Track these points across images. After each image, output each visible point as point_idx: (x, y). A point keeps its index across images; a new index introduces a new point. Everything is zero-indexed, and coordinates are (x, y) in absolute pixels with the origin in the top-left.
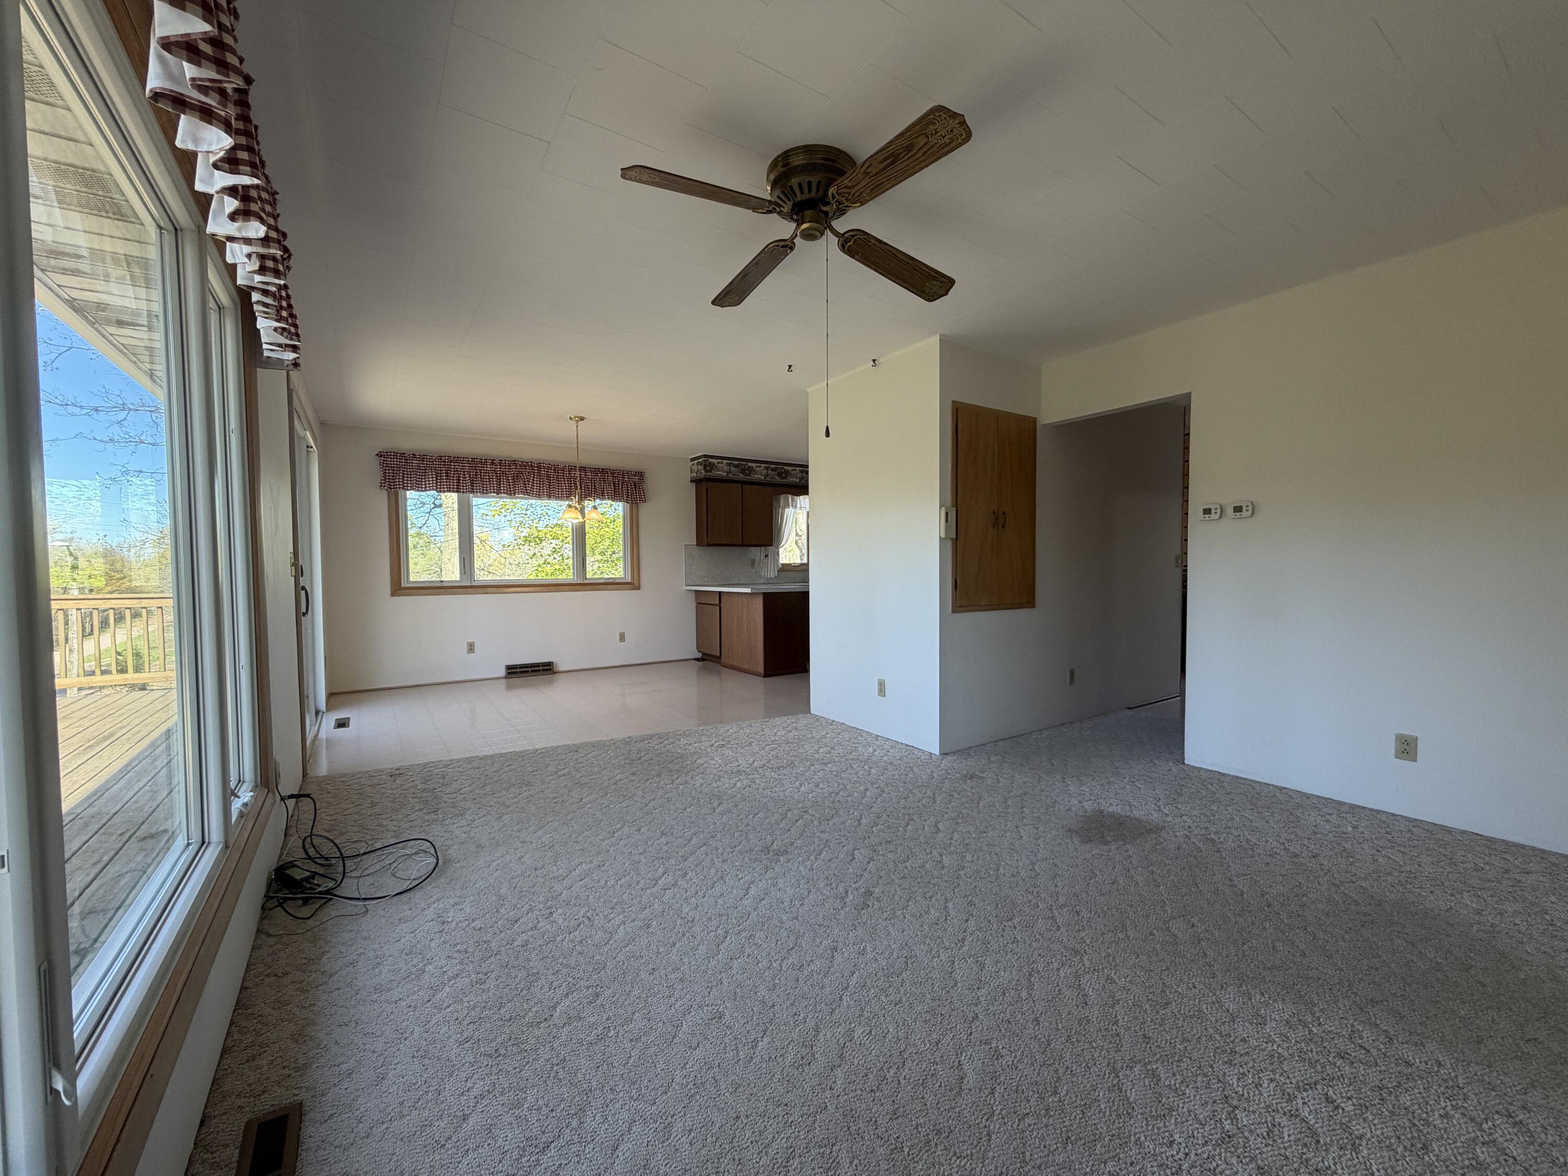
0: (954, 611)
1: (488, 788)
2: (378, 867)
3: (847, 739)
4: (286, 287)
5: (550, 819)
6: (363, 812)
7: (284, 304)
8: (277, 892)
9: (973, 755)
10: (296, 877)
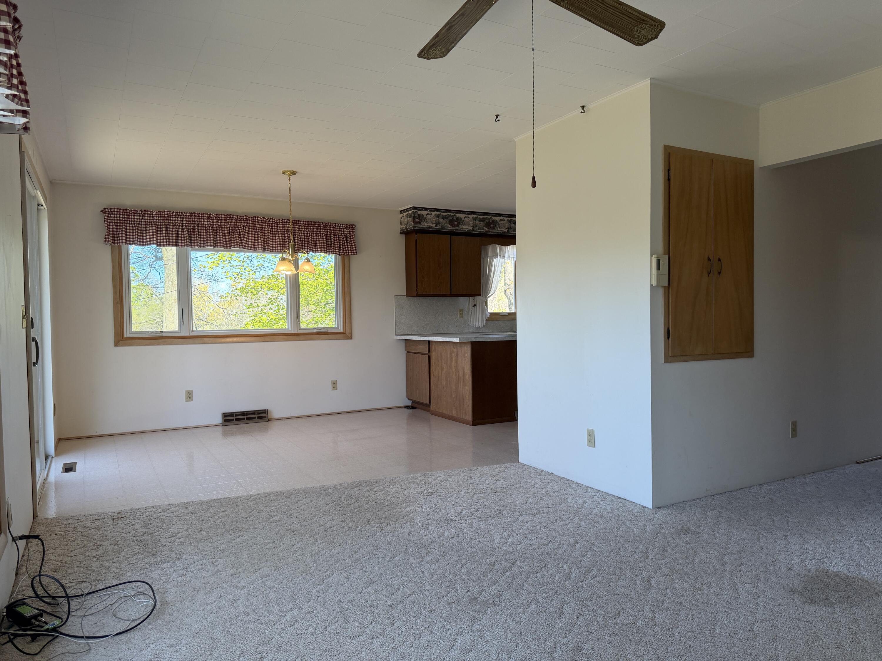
0: (666, 361)
1: (204, 533)
2: (100, 607)
3: (557, 490)
4: (16, 56)
5: (262, 565)
6: (87, 553)
7: (15, 72)
8: (9, 628)
9: (688, 509)
10: (26, 614)
